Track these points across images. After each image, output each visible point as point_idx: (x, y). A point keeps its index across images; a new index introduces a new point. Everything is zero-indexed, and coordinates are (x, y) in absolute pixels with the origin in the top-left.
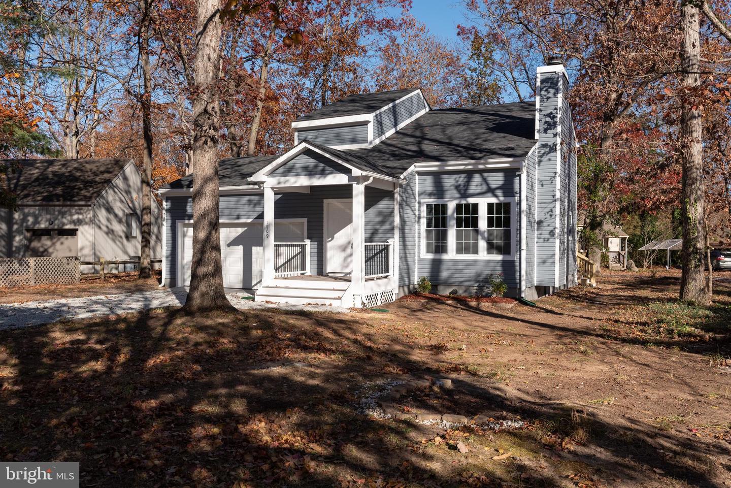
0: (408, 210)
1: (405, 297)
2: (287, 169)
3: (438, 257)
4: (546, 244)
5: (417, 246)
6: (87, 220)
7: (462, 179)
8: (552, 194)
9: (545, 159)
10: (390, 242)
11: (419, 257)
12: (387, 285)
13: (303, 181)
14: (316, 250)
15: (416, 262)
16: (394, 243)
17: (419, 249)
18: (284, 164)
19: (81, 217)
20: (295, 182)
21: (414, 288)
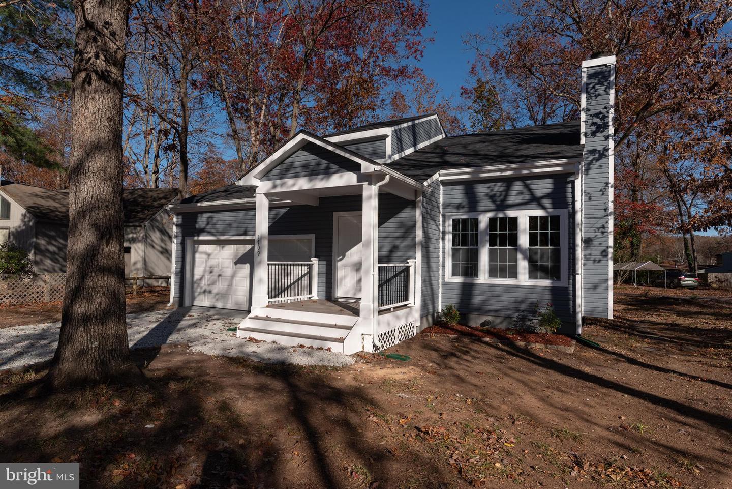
0: (432, 225)
1: (429, 329)
2: (283, 169)
3: (469, 280)
4: (597, 266)
5: (440, 268)
6: (140, 238)
7: (499, 188)
8: (604, 207)
9: (595, 166)
10: (411, 262)
11: (443, 279)
12: (408, 315)
13: (303, 184)
14: (325, 271)
15: (440, 286)
16: (416, 263)
17: (444, 270)
18: (281, 161)
19: (135, 235)
20: (294, 185)
21: (438, 317)
